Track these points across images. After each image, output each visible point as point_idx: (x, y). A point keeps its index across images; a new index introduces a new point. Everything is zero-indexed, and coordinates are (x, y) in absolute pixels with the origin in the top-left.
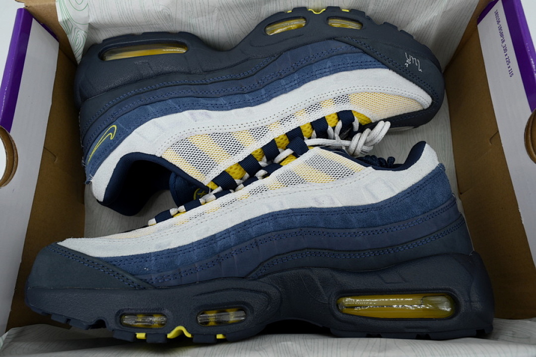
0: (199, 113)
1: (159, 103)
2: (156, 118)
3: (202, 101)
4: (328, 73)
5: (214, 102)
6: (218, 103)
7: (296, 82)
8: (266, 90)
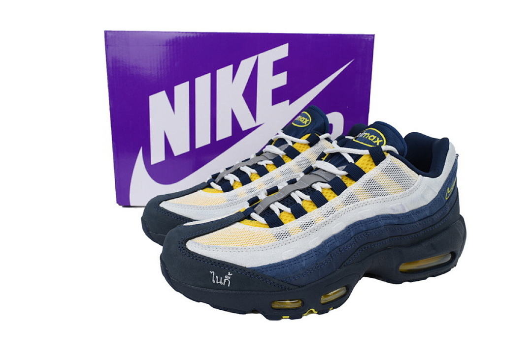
0: (399, 210)
1: (422, 218)
2: (426, 206)
3: (395, 222)
4: (302, 256)
5: (388, 221)
6: (385, 221)
7: (327, 245)
8: (350, 236)
